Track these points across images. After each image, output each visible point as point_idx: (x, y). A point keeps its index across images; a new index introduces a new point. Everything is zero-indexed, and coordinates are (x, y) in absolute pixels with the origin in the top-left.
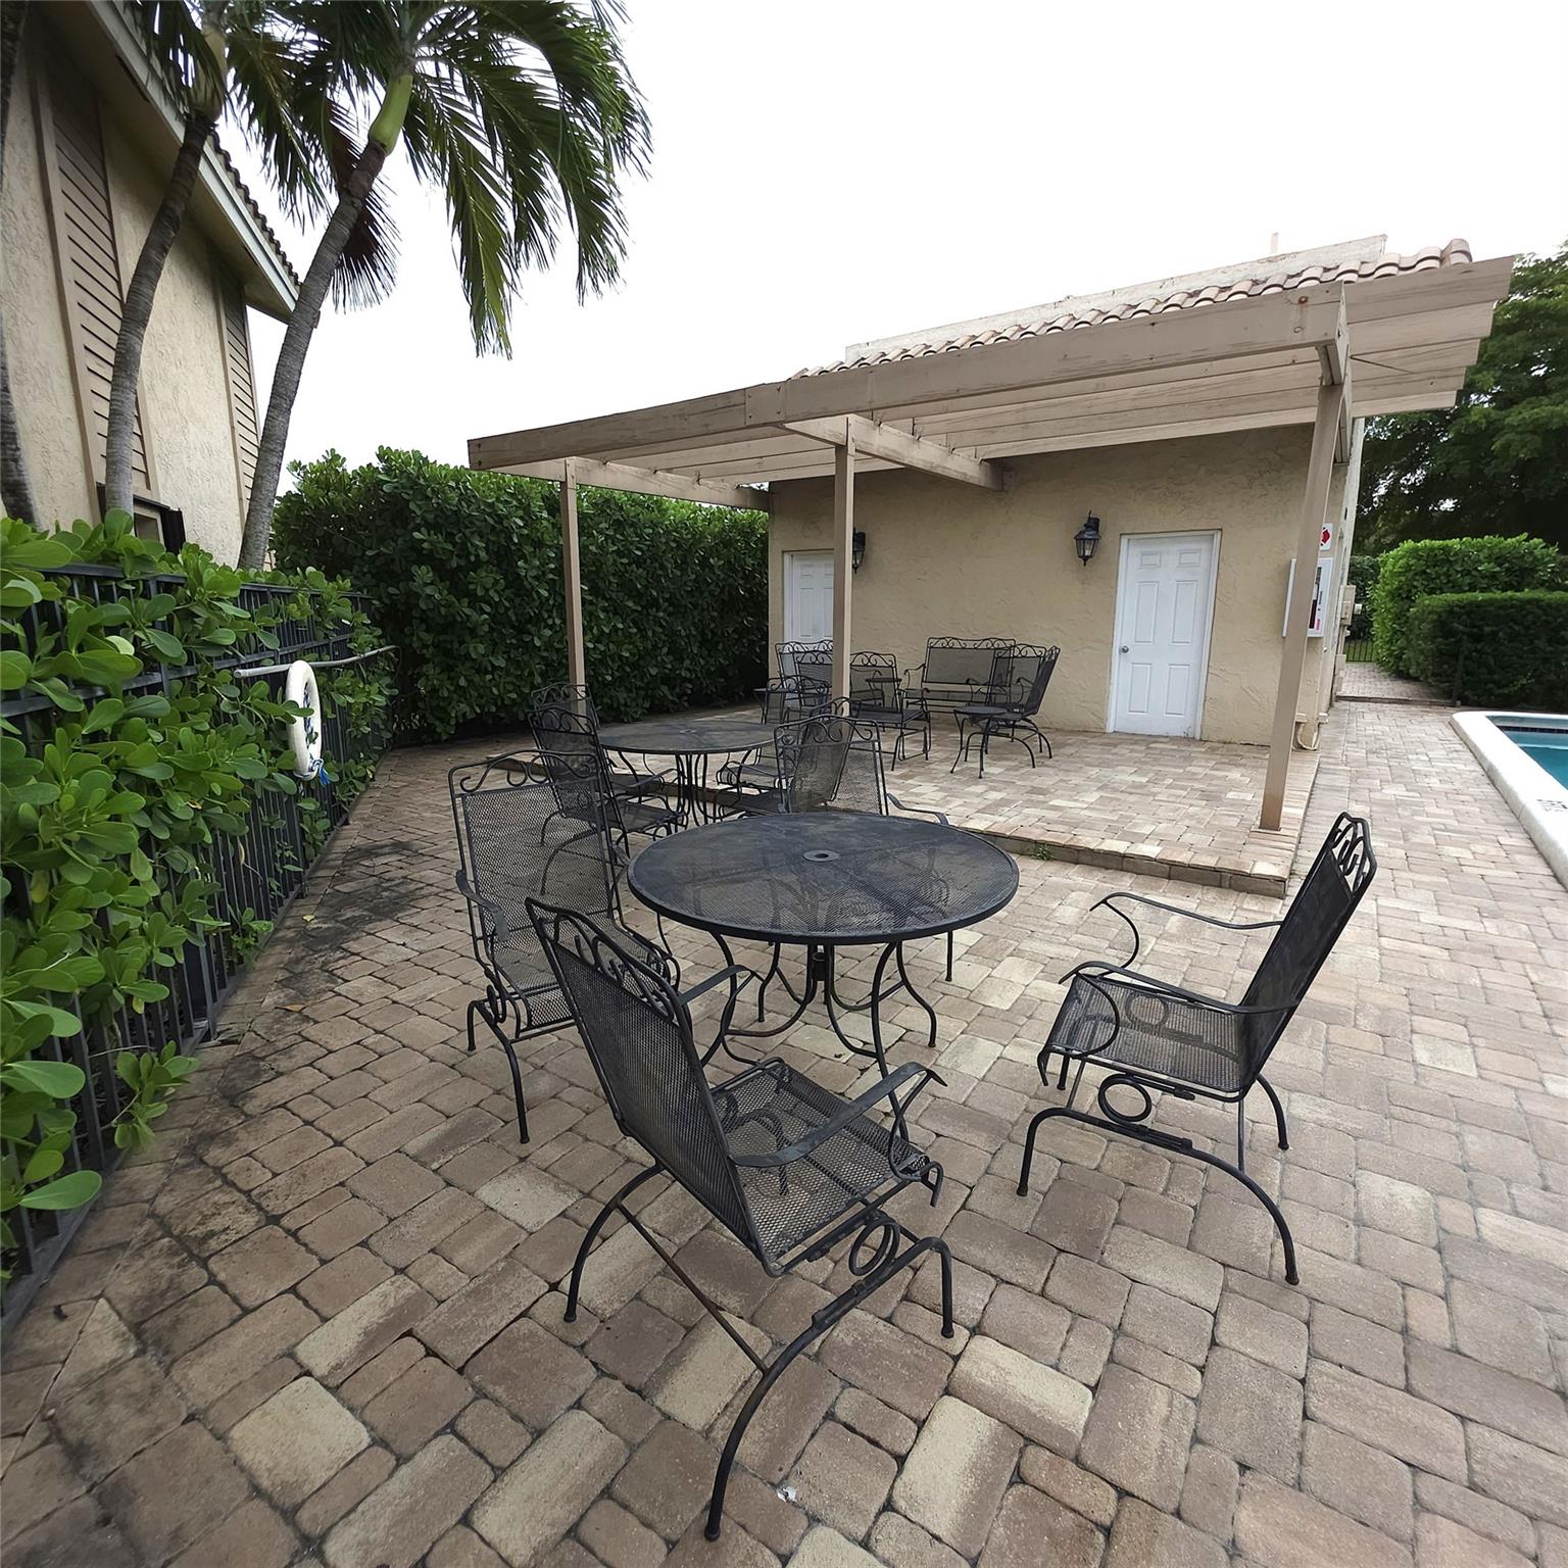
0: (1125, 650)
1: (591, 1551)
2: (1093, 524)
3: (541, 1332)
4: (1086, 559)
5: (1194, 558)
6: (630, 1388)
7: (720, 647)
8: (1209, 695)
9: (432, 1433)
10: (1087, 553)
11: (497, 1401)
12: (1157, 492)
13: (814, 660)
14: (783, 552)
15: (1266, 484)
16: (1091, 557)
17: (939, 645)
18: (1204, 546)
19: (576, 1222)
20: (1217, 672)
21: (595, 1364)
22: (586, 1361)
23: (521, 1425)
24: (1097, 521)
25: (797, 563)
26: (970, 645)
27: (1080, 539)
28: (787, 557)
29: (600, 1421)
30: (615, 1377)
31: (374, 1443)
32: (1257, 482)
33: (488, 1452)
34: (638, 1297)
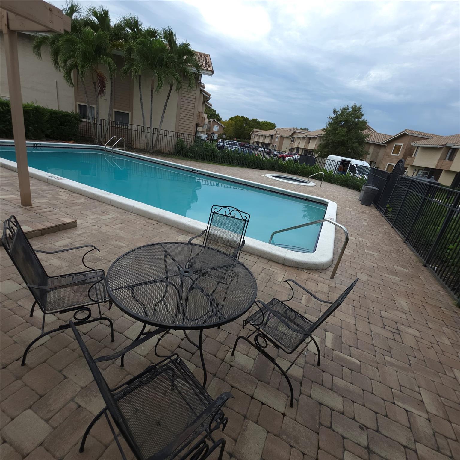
1: (332, 385)
3: (298, 413)
6: (301, 385)
9: (334, 432)
11: (320, 418)
19: (258, 416)
21: (300, 395)
22: (300, 398)
23: (321, 409)
29: (311, 390)
30: (300, 390)
31: (345, 450)
33: (330, 414)
34: (278, 389)
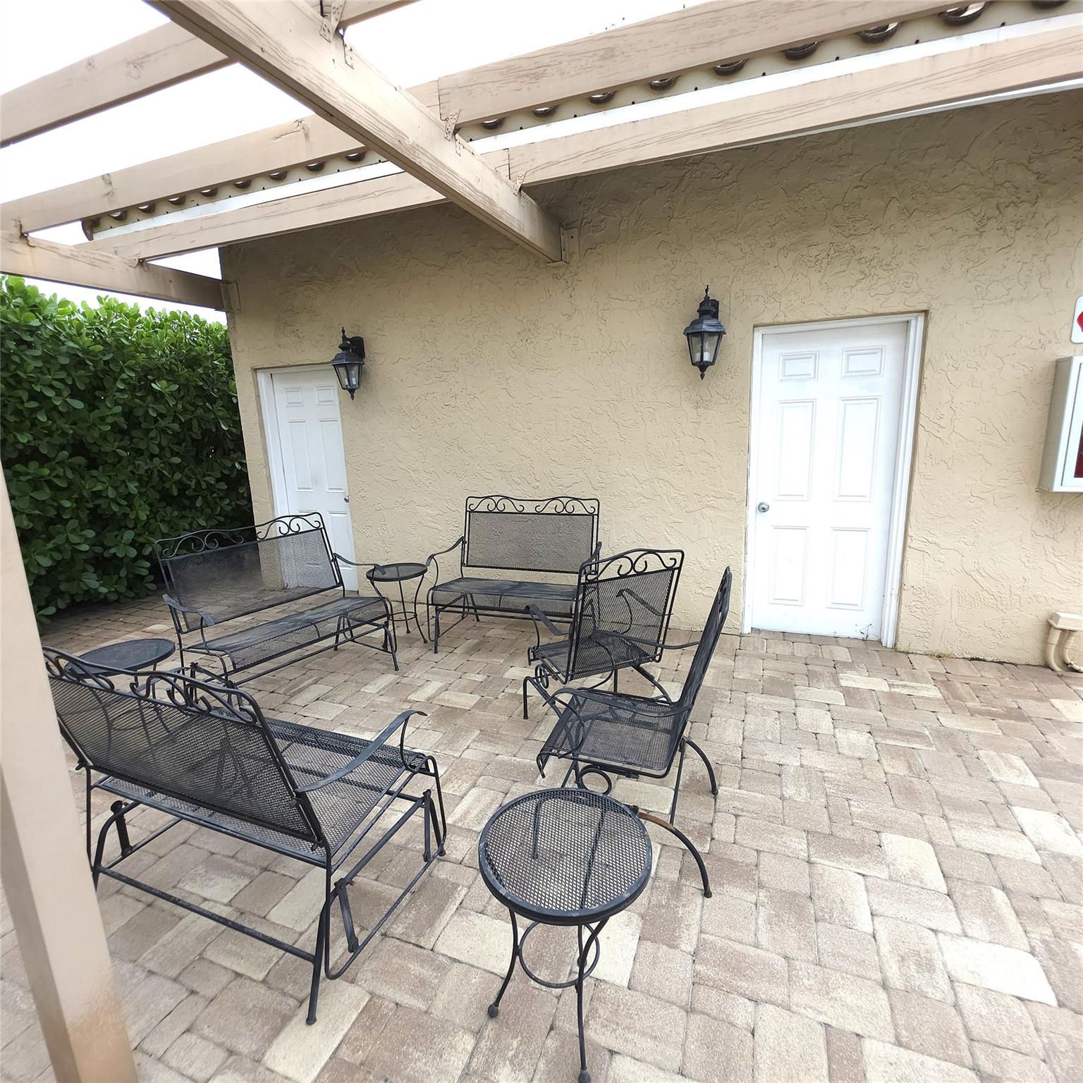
0: (763, 509)
2: (709, 308)
4: (703, 366)
5: (871, 362)
7: (199, 503)
8: (910, 579)
10: (707, 357)
12: (814, 251)
13: (285, 530)
14: (255, 370)
15: (1010, 228)
16: (712, 363)
17: (483, 508)
18: (888, 343)
20: (922, 546)
24: (716, 304)
25: (278, 386)
26: (530, 508)
27: (694, 334)
28: (262, 379)
32: (993, 224)
